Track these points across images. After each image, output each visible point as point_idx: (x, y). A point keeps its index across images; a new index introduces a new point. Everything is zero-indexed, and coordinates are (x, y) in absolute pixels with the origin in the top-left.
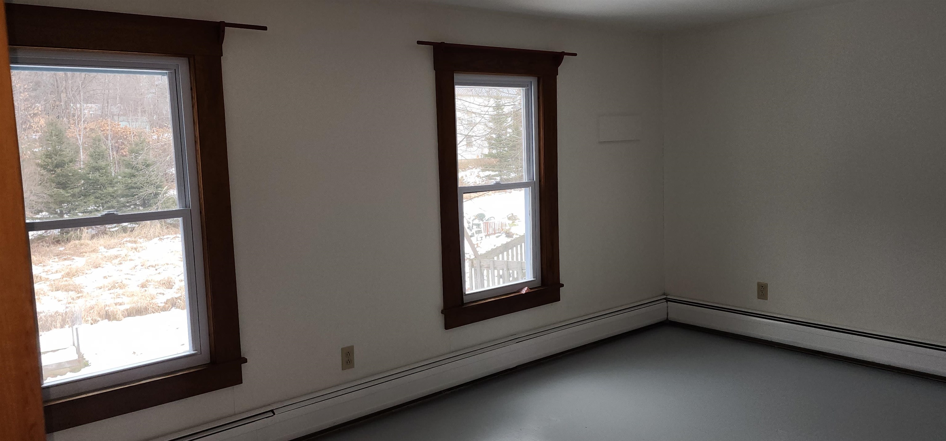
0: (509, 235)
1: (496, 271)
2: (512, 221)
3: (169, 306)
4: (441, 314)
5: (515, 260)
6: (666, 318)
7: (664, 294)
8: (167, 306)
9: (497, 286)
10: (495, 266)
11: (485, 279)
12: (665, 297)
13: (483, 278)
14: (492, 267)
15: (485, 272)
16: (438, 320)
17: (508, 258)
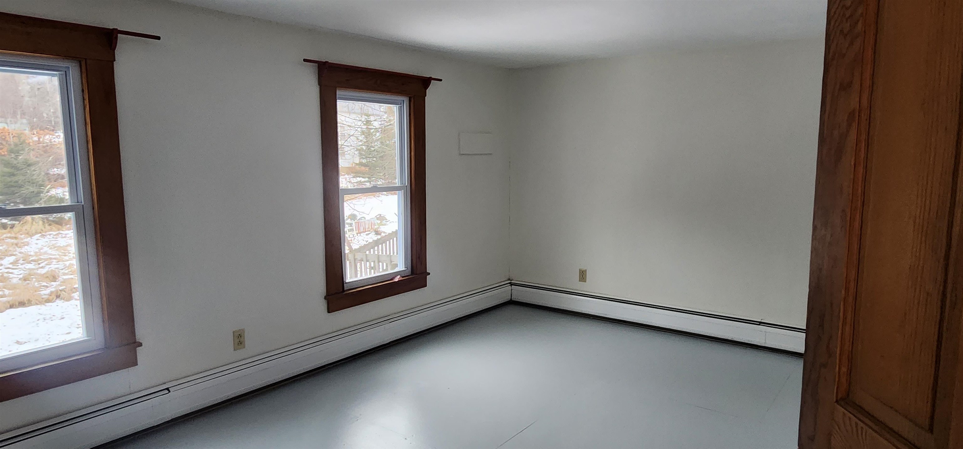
0: (377, 233)
1: (368, 263)
2: (380, 221)
3: (53, 298)
4: (324, 299)
5: (384, 254)
6: (510, 299)
7: (509, 280)
8: (51, 297)
9: (369, 276)
10: (368, 259)
11: (358, 270)
12: (509, 281)
13: (357, 269)
14: (365, 259)
15: (358, 265)
16: (322, 305)
17: (378, 252)
